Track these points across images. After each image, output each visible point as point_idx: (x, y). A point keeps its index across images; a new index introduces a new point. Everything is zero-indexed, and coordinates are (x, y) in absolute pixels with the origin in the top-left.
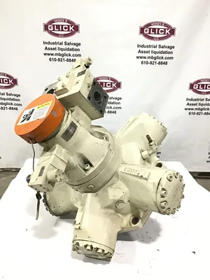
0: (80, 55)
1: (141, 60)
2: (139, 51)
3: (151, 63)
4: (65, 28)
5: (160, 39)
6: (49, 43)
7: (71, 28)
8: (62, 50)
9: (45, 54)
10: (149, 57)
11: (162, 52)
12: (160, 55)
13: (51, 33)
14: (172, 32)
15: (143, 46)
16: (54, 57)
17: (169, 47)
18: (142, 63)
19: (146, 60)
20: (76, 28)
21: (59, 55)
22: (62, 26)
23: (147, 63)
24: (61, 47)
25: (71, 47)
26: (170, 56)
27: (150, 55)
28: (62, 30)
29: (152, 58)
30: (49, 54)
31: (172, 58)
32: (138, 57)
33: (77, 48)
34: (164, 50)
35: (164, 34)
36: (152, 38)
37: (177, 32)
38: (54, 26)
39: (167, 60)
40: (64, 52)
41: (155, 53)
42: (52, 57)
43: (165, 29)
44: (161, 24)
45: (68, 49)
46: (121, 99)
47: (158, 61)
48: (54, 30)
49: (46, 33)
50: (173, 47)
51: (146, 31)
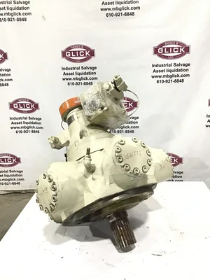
0: (96, 78)
1: (156, 79)
2: (154, 71)
3: (167, 81)
4: (82, 54)
5: (175, 57)
6: (67, 69)
7: (87, 53)
8: (79, 74)
9: (64, 79)
10: (164, 76)
11: (177, 70)
12: (176, 73)
13: (68, 59)
14: (187, 50)
15: (158, 66)
16: (72, 81)
17: (184, 65)
18: (158, 82)
19: (161, 79)
20: (92, 53)
21: (77, 79)
22: (79, 52)
23: (163, 82)
24: (78, 71)
25: (87, 71)
26: (186, 73)
27: (166, 73)
28: (79, 56)
29: (167, 76)
30: (67, 79)
31: (188, 75)
32: (153, 77)
33: (93, 71)
34: (180, 68)
37: (191, 50)
38: (71, 52)
39: (183, 78)
40: (81, 76)
41: (171, 71)
42: (70, 81)
43: (179, 48)
44: (175, 43)
45: (85, 73)
46: (138, 118)
47: (173, 79)
48: (71, 56)
49: (64, 59)
50: (189, 65)
51: (160, 51)
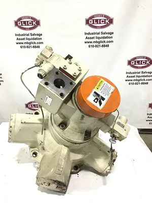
0: (42, 43)
1: (88, 44)
2: (87, 38)
3: (96, 46)
4: (30, 23)
5: (102, 27)
6: (19, 35)
7: (34, 23)
8: (29, 39)
9: (17, 43)
10: (94, 42)
11: (104, 38)
12: (103, 40)
13: (20, 27)
14: (111, 21)
15: (89, 34)
16: (23, 45)
17: (109, 33)
18: (89, 46)
19: (92, 44)
20: (38, 23)
21: (27, 43)
22: (28, 22)
23: (93, 46)
24: (28, 37)
25: (35, 37)
26: (110, 40)
27: (95, 40)
28: (28, 25)
29: (96, 42)
30: (20, 43)
31: (112, 41)
32: (86, 42)
33: (40, 37)
34: (106, 35)
35: (105, 23)
36: (95, 27)
37: (114, 21)
38: (21, 22)
39: (108, 43)
40: (30, 41)
41: (99, 38)
42: (22, 45)
43: (105, 20)
44: (102, 16)
45: (33, 39)
47: (101, 44)
48: (22, 25)
49: (17, 28)
50: (113, 33)
51: (91, 22)
